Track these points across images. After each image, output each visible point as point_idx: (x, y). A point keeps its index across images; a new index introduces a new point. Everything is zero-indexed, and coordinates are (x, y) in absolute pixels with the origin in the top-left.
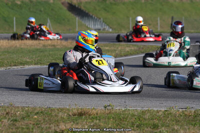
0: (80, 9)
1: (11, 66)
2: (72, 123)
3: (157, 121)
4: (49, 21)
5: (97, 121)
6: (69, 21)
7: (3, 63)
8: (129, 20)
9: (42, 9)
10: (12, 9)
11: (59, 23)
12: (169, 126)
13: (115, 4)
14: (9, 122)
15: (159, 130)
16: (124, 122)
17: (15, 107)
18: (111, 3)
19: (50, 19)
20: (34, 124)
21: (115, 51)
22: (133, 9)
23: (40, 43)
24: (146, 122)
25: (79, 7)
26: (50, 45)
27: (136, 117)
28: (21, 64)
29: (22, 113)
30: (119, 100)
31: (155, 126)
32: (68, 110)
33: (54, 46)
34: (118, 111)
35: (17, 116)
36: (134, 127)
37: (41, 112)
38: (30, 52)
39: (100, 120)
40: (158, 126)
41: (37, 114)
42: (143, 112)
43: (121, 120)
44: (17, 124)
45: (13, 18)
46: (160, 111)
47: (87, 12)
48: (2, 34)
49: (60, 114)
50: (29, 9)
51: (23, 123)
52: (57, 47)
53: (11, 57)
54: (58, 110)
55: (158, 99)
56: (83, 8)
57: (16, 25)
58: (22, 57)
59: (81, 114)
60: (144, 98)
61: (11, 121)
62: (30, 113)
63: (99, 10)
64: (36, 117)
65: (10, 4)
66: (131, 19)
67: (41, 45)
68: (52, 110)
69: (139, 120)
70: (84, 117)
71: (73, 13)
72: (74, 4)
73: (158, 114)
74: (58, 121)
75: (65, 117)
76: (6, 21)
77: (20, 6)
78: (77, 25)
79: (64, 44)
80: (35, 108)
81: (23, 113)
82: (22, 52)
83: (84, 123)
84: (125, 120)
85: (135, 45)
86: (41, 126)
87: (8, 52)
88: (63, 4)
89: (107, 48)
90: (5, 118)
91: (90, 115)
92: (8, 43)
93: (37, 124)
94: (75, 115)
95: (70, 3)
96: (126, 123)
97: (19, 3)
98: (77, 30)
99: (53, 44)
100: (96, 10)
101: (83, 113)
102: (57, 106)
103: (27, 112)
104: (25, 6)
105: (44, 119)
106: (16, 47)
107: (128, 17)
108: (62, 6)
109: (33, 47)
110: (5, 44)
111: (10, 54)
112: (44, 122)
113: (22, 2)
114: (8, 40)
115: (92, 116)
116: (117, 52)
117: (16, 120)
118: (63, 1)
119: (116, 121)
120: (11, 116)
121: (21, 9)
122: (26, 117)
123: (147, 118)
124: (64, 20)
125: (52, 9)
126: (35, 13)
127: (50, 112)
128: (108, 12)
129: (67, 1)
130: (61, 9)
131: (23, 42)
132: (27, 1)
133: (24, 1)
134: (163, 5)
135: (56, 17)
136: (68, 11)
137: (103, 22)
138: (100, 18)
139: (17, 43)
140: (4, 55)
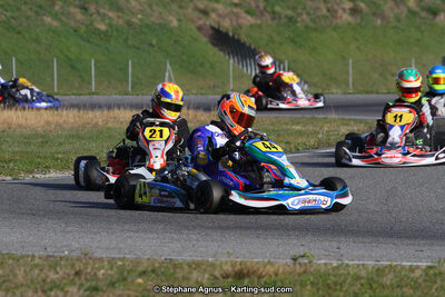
0: (238, 41)
3: (411, 291)
4: (168, 66)
6: (212, 67)
7: (67, 161)
8: (348, 65)
9: (154, 42)
10: (88, 41)
13: (316, 30)
14: (81, 292)
16: (337, 293)
17: (95, 260)
18: (307, 27)
21: (316, 133)
22: (356, 39)
24: (386, 292)
25: (236, 37)
27: (362, 281)
29: (109, 272)
30: (327, 244)
32: (212, 265)
34: (323, 270)
35: (97, 279)
37: (153, 271)
41: (143, 274)
42: (380, 271)
43: (329, 288)
46: (418, 267)
47: (253, 47)
49: (195, 275)
50: (126, 40)
51: (111, 295)
53: (86, 147)
54: (190, 266)
55: (412, 242)
56: (244, 38)
57: (96, 76)
59: (240, 276)
60: (381, 239)
61: (86, 290)
62: (128, 272)
63: (281, 44)
64: (140, 281)
65: (83, 29)
66: (351, 61)
68: (175, 266)
69: (371, 287)
70: (246, 282)
71: (220, 50)
72: (224, 31)
73: (412, 275)
75: (205, 281)
76: (73, 67)
77: (106, 33)
78: (231, 77)
79: (202, 118)
80: (137, 262)
81: (113, 272)
84: (338, 287)
85: (361, 121)
87: (79, 137)
88: (200, 29)
89: (298, 128)
90: (72, 283)
91: (260, 277)
92: (79, 117)
94: (228, 278)
95: (216, 27)
96: (342, 294)
97: (103, 27)
98: (232, 87)
100: (273, 42)
101: (245, 271)
102: (187, 257)
103: (121, 270)
104: (115, 33)
106: (97, 124)
107: (344, 58)
108: (198, 34)
110: (71, 120)
111: (83, 142)
113: (110, 26)
114: (79, 109)
115: (265, 279)
116: (320, 136)
117: (96, 289)
118: (201, 22)
119: (318, 290)
120: (86, 279)
121: (108, 41)
122: (119, 281)
123: (389, 282)
124: (202, 65)
125: (176, 41)
126: (138, 48)
127: (172, 271)
128: (300, 47)
129: (208, 23)
130: (196, 40)
131: (111, 113)
132: (121, 22)
133: (114, 23)
134: (422, 32)
135: (184, 58)
136: (210, 46)
137: (290, 68)
138: (282, 62)
139: (97, 117)
140: (70, 143)
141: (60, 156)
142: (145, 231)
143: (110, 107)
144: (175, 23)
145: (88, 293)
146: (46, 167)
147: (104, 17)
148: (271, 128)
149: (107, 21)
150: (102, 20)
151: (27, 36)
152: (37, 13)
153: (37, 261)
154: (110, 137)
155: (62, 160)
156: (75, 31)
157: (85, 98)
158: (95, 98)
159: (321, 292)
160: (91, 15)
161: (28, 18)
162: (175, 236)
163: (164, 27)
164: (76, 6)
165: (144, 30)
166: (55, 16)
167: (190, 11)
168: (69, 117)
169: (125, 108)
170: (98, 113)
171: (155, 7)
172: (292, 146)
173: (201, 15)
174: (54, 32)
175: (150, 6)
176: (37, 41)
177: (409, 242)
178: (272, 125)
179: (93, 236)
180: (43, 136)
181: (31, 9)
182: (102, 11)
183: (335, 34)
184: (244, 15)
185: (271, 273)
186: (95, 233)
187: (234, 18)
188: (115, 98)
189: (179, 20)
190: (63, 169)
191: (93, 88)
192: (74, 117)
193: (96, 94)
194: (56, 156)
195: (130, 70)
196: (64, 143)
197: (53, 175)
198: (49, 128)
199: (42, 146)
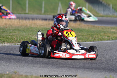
4: (60, 5)
7: (12, 39)
19: (61, 3)
23: (49, 24)
45: (26, 1)
57: (29, 7)
58: (31, 35)
76: (19, 3)
79: (73, 25)
87: (19, 30)
89: (113, 30)
92: (19, 22)
106: (27, 26)
109: (43, 27)
110: (16, 23)
111: (20, 32)
114: (20, 19)
131: (34, 22)
137: (113, 8)
138: (109, 5)
139: (27, 23)
140: (14, 32)
141: (10, 37)
142: (43, 67)
143: (33, 19)
146: (3, 41)
148: (102, 30)
154: (32, 31)
155: (10, 38)
157: (23, 15)
158: (27, 15)
162: (56, 70)
169: (39, 19)
170: (28, 21)
172: (110, 38)
178: (103, 29)
179: (20, 68)
180: (3, 29)
188: (35, 15)
190: (10, 42)
191: (27, 11)
192: (17, 22)
193: (28, 14)
194: (8, 37)
195: (43, 5)
196: (12, 32)
197: (6, 44)
198: (6, 26)
199: (2, 33)
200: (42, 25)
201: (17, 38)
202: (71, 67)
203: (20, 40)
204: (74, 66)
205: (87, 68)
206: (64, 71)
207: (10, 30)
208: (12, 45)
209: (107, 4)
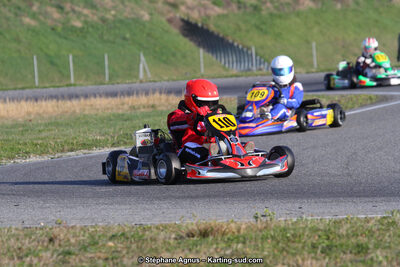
0: (207, 31)
1: (62, 151)
2: (187, 252)
3: (366, 240)
4: (143, 58)
5: (240, 246)
6: (184, 57)
7: (46, 146)
8: (311, 48)
9: (128, 36)
10: (66, 38)
11: (165, 62)
12: (389, 247)
13: (280, 17)
14: (55, 256)
15: (370, 256)
16: (296, 245)
17: (68, 228)
18: (271, 15)
19: (145, 55)
20: (106, 259)
22: (318, 23)
23: (123, 104)
24: (342, 241)
25: (205, 27)
26: (144, 107)
27: (320, 233)
28: (84, 146)
29: (82, 238)
30: (289, 205)
31: (361, 249)
32: (179, 227)
33: (153, 106)
34: (282, 225)
35: (70, 245)
36: (316, 253)
37: (123, 234)
38: (103, 122)
39: (244, 243)
40: (368, 248)
41: (113, 237)
42: (338, 223)
43: (289, 240)
44: (71, 260)
46: (372, 219)
47: (221, 35)
48: (45, 90)
49: (162, 235)
50: (101, 36)
51: (83, 258)
52: (160, 108)
53: (64, 133)
54: (157, 228)
55: (370, 199)
56: (212, 28)
57: (75, 70)
58: (85, 132)
59: (204, 234)
60: (342, 199)
61: (59, 255)
62: (99, 237)
63: (247, 31)
64: (111, 244)
65: (60, 27)
66: (314, 44)
67: (126, 107)
68: (144, 230)
69: (328, 239)
70: (211, 238)
71: (191, 40)
72: (193, 22)
73: (367, 225)
74: (156, 250)
75: (172, 241)
76: (52, 63)
77: (81, 30)
78: (202, 65)
80: (107, 228)
81: (85, 238)
82: (87, 123)
83: (212, 250)
84: (297, 239)
86: (122, 261)
87: (57, 125)
88: (170, 21)
90: (47, 249)
91: (224, 234)
92: (58, 107)
93: (113, 257)
94: (193, 236)
95: (186, 18)
97: (78, 24)
98: (202, 71)
99: (151, 103)
100: (240, 30)
101: (209, 229)
102: (157, 221)
103: (93, 235)
104: (91, 29)
105: (128, 248)
106: (74, 112)
107: (308, 42)
108: (168, 26)
109: (109, 111)
110: (50, 110)
111: (61, 128)
112: (128, 253)
113: (86, 22)
114: (58, 100)
115: (229, 236)
117: (69, 253)
118: (171, 15)
119: (278, 242)
120: (60, 245)
121: (85, 37)
122: (90, 244)
123: (344, 233)
124: (174, 55)
125: (149, 35)
126: (114, 43)
127: (141, 234)
128: (266, 33)
129: (178, 15)
130: (167, 32)
131: (88, 102)
132: (95, 18)
133: (89, 19)
134: (380, 13)
135: (157, 49)
136: (181, 37)
137: (257, 54)
138: (249, 48)
139: (75, 106)
140: (49, 130)
141: (40, 142)
142: (119, 203)
143: (86, 96)
144: (147, 17)
145: (61, 256)
146: (26, 153)
147: (79, 15)
149: (83, 18)
150: (78, 18)
151: (7, 36)
152: (16, 15)
153: (13, 231)
155: (41, 145)
156: (53, 29)
157: (64, 90)
158: (72, 89)
159: (280, 244)
160: (67, 13)
161: (8, 19)
162: (147, 206)
163: (137, 20)
164: (52, 6)
165: (118, 25)
166: (34, 16)
167: (160, 5)
168: (49, 107)
169: (101, 96)
170: (75, 102)
171: (127, 3)
173: (170, 8)
174: (34, 31)
175: (123, 3)
176: (17, 40)
177: (367, 199)
179: (69, 210)
180: (23, 126)
181: (10, 11)
182: (77, 8)
183: (298, 20)
184: (212, 6)
185: (235, 230)
186: (71, 208)
187: (202, 10)
188: (91, 88)
189: (151, 14)
190: (42, 153)
191: (72, 81)
192: (53, 107)
193: (74, 85)
194: (35, 142)
195: (106, 63)
196: (43, 130)
197: (33, 159)
198: (29, 118)
199: (22, 134)
200: (108, 109)
201: (56, 142)
202: (179, 198)
203: (62, 146)
204: (186, 194)
205: (215, 196)
206: (165, 206)
207: (38, 125)
208: (46, 158)
209: (243, 47)
